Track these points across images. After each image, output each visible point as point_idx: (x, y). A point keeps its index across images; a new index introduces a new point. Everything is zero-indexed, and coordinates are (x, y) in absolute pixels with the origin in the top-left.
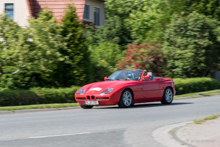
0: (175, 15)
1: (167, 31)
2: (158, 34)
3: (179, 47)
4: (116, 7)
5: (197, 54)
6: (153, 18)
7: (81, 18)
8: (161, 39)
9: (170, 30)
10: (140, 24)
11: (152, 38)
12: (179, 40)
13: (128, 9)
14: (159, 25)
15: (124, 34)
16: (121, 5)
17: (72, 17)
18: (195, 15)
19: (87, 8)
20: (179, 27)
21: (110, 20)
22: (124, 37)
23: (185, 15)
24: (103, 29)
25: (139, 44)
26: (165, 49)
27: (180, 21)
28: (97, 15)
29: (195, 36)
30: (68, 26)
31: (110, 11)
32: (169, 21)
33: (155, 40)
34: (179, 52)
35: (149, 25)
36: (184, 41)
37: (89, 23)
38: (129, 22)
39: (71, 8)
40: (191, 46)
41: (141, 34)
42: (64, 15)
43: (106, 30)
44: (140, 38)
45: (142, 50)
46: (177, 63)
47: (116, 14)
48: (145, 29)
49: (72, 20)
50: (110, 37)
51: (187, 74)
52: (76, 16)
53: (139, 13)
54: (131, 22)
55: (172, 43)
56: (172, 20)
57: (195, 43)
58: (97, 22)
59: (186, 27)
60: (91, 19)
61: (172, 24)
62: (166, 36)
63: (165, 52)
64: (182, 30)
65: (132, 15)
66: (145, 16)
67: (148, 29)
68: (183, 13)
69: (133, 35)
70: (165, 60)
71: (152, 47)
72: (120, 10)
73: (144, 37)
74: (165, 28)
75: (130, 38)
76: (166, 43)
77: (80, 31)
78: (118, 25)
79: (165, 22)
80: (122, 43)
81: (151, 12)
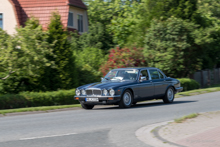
0: (155, 20)
1: (147, 35)
2: (138, 38)
3: (159, 50)
4: (98, 14)
5: (176, 56)
6: (133, 23)
7: (66, 25)
8: (142, 43)
9: (150, 34)
10: (121, 29)
11: (133, 42)
12: (159, 44)
13: (109, 16)
14: (140, 29)
15: (106, 39)
16: (103, 12)
17: (57, 25)
18: (173, 19)
19: (70, 15)
20: (159, 31)
21: (93, 26)
22: (106, 42)
23: (164, 20)
24: (87, 35)
25: (120, 48)
26: (145, 52)
27: (159, 25)
28: (80, 22)
29: (173, 40)
30: (54, 33)
31: (93, 18)
32: (148, 25)
33: (136, 44)
34: (159, 54)
35: (130, 30)
36: (164, 44)
37: (73, 30)
38: (110, 27)
39: (56, 16)
40: (170, 49)
41: (122, 38)
42: (49, 22)
43: (89, 36)
44: (122, 42)
45: (124, 54)
46: (157, 65)
47: (98, 20)
48: (126, 34)
49: (57, 27)
50: (93, 42)
52: (60, 23)
53: (120, 19)
54: (113, 28)
55: (152, 47)
56: (152, 24)
57: (174, 46)
58: (81, 28)
59: (165, 31)
60: (75, 26)
61: (152, 28)
62: (146, 40)
63: (146, 55)
64: (161, 34)
65: (113, 21)
66: (126, 22)
67: (129, 33)
68: (162, 18)
69: (115, 39)
70: (145, 63)
71: (133, 51)
72: (102, 17)
73: (126, 41)
74: (145, 33)
75: (112, 43)
76: (147, 47)
77: (65, 37)
78: (100, 31)
79: (144, 27)
80: (105, 48)
81: (132, 18)
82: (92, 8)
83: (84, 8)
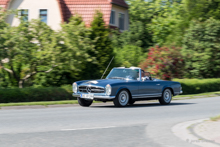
0: (194, 21)
1: (186, 35)
2: (177, 37)
3: (197, 50)
4: (139, 13)
5: (213, 57)
6: (172, 23)
7: (107, 23)
8: (180, 43)
9: (188, 34)
10: (161, 28)
11: (172, 41)
12: (197, 44)
13: (150, 15)
14: (179, 29)
15: (146, 38)
16: (143, 11)
17: (99, 22)
18: (211, 20)
19: (113, 14)
20: (197, 31)
21: (134, 24)
22: (146, 41)
23: (203, 21)
24: (127, 33)
25: (159, 47)
26: (184, 52)
27: (198, 26)
28: (121, 21)
29: (211, 41)
30: (96, 30)
31: (133, 17)
32: (187, 26)
33: (174, 43)
34: (196, 54)
35: (170, 30)
36: (201, 44)
37: (114, 28)
38: (151, 26)
39: (98, 13)
40: (208, 50)
41: (161, 38)
42: (92, 20)
43: (129, 34)
44: (161, 41)
45: (163, 53)
46: (195, 65)
47: (139, 19)
48: (166, 33)
49: (99, 24)
50: (133, 40)
51: (203, 75)
52: (103, 21)
53: (160, 19)
54: (153, 27)
55: (190, 46)
56: (191, 25)
57: (212, 47)
58: (122, 27)
59: (203, 32)
60: (116, 24)
61: (191, 29)
62: (185, 40)
63: (184, 54)
64: (200, 35)
65: (154, 20)
66: (166, 21)
67: (169, 33)
68: (201, 19)
69: (155, 38)
70: (183, 62)
71: (172, 50)
72: (142, 16)
73: (165, 40)
74: (184, 33)
75: (151, 42)
76: (185, 47)
77: (107, 34)
78: (141, 30)
79: (184, 27)
80: (144, 46)
81: (172, 18)
82: (133, 8)
83: (126, 7)
